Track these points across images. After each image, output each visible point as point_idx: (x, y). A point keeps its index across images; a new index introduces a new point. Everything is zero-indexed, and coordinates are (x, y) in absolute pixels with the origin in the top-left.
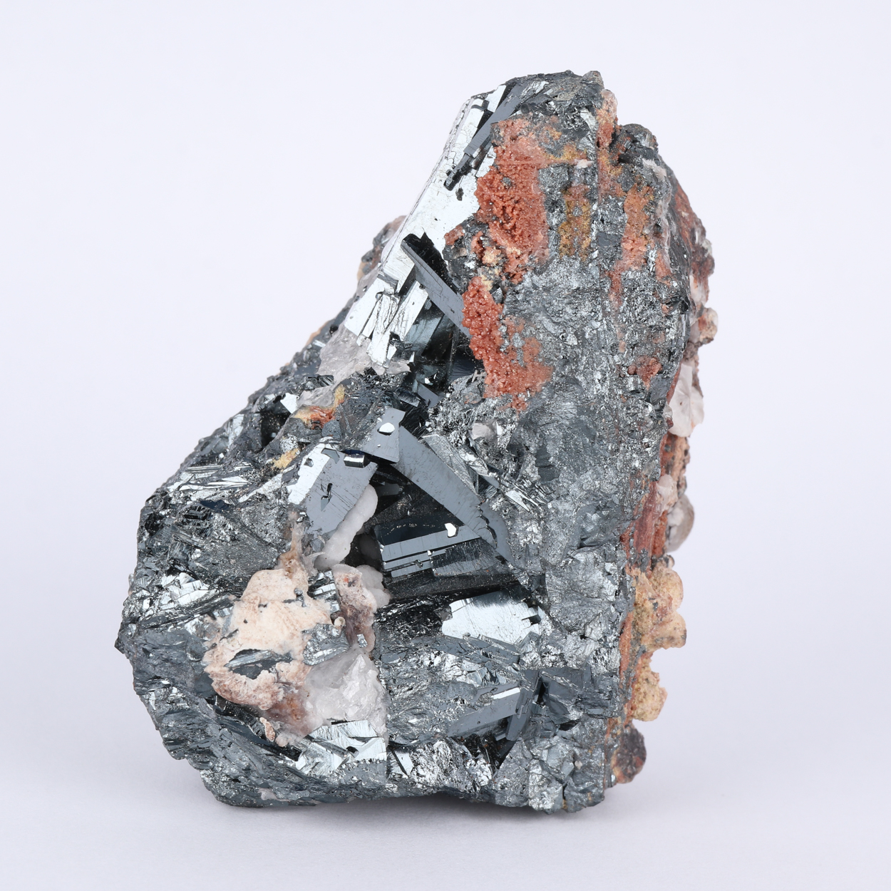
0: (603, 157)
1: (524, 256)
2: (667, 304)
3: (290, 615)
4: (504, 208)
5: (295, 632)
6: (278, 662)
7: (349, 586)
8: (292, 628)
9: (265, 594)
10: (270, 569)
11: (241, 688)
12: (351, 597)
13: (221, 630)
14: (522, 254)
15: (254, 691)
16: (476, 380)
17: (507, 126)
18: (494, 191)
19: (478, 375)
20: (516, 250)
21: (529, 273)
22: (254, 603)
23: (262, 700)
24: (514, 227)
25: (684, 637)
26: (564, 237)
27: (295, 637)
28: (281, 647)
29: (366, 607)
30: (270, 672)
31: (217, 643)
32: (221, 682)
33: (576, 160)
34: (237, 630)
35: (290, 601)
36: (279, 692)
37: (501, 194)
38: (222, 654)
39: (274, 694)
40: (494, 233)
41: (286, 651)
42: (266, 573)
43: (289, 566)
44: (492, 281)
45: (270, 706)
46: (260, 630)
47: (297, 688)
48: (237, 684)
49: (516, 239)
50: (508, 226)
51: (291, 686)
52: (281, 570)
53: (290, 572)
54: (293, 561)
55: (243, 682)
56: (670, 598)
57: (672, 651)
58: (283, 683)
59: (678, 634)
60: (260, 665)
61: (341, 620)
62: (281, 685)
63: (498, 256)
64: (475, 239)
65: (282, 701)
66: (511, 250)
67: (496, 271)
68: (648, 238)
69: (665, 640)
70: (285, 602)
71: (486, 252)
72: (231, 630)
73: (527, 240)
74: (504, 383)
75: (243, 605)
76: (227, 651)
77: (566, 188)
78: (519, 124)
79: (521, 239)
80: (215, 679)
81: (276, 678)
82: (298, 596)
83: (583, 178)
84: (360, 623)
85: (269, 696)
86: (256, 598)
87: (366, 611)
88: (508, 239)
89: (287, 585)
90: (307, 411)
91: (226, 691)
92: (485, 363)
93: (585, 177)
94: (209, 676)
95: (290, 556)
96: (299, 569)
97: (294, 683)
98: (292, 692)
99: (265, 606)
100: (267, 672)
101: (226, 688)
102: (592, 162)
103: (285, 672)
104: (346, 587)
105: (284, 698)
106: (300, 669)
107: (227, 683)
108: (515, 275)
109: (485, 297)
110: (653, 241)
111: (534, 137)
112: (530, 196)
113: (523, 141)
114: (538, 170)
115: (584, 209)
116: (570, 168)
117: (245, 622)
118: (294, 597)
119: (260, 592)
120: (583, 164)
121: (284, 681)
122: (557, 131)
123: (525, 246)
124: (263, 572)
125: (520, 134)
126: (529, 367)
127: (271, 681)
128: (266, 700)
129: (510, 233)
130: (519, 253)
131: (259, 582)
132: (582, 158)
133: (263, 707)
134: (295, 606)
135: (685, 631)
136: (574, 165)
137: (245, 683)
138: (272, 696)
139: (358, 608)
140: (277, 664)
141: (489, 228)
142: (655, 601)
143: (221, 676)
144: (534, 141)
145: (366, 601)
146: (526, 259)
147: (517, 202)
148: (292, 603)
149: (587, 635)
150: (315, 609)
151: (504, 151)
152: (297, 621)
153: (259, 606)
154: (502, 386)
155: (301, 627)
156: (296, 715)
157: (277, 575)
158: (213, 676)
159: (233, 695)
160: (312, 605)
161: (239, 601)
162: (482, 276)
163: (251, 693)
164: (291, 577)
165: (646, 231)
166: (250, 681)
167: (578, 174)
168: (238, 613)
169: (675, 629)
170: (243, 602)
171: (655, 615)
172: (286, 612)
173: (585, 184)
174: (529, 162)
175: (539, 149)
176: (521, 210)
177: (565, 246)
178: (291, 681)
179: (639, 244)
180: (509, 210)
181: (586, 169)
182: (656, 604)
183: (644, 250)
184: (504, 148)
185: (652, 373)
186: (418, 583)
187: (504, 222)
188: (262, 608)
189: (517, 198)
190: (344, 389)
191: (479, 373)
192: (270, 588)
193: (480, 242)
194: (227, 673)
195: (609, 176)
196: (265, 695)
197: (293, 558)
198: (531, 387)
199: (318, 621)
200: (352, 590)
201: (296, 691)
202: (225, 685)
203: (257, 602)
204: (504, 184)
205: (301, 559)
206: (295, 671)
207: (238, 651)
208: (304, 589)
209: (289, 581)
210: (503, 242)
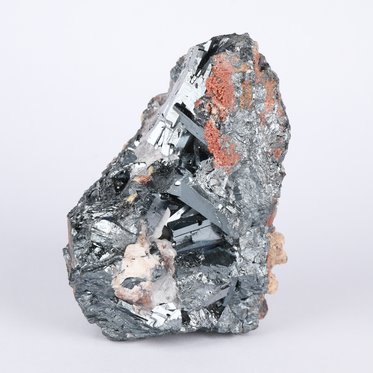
0: (256, 68)
1: (227, 110)
2: (283, 126)
3: (144, 262)
4: (218, 91)
5: (148, 269)
6: (141, 282)
7: (164, 248)
8: (146, 267)
9: (134, 255)
10: (134, 243)
11: (126, 293)
12: (165, 253)
13: (118, 270)
14: (225, 109)
15: (131, 294)
16: (209, 161)
17: (218, 57)
18: (213, 84)
19: (210, 159)
20: (223, 108)
21: (228, 117)
22: (130, 258)
23: (134, 298)
24: (222, 98)
25: (287, 260)
26: (242, 101)
27: (148, 271)
28: (142, 275)
29: (171, 256)
30: (138, 286)
31: (117, 276)
32: (118, 291)
33: (246, 70)
34: (124, 270)
35: (143, 257)
36: (141, 294)
37: (216, 85)
38: (119, 280)
39: (140, 295)
40: (214, 101)
41: (145, 277)
42: (133, 246)
43: (142, 242)
44: (215, 121)
45: (137, 300)
46: (134, 269)
47: (148, 292)
48: (124, 292)
49: (223, 103)
50: (220, 98)
51: (146, 291)
52: (139, 244)
53: (142, 244)
54: (144, 240)
55: (127, 291)
56: (282, 244)
57: (282, 265)
58: (143, 290)
59: (285, 258)
60: (134, 284)
61: (164, 263)
62: (142, 291)
63: (217, 110)
64: (208, 104)
65: (142, 297)
66: (222, 107)
67: (216, 116)
68: (274, 100)
69: (280, 261)
70: (142, 257)
71: (212, 109)
72: (122, 270)
73: (227, 103)
74: (222, 162)
75: (126, 259)
76: (121, 279)
77: (243, 81)
78: (222, 56)
79: (225, 103)
80: (116, 291)
81: (141, 288)
82: (147, 254)
83: (249, 77)
84: (169, 263)
85: (138, 296)
86: (130, 256)
87: (171, 259)
88: (220, 103)
89: (142, 250)
90: (138, 177)
91: (120, 295)
92: (214, 154)
93: (250, 77)
94: (114, 289)
95: (142, 238)
96: (146, 243)
97: (147, 290)
98: (146, 293)
99: (134, 259)
100: (137, 286)
101: (120, 294)
102: (252, 70)
103: (144, 286)
104: (162, 249)
105: (143, 296)
106: (150, 284)
107: (121, 292)
108: (223, 118)
109: (214, 127)
110: (276, 101)
111: (228, 61)
112: (228, 85)
113: (224, 63)
114: (231, 74)
115: (250, 90)
116: (244, 73)
117: (127, 266)
118: (145, 255)
119: (131, 253)
120: (249, 71)
121: (144, 289)
122: (237, 58)
123: (227, 106)
124: (131, 245)
125: (223, 60)
126: (232, 155)
127: (138, 289)
128: (136, 298)
129: (220, 101)
130: (224, 109)
131: (130, 249)
132: (248, 69)
133: (135, 301)
134: (146, 258)
135: (287, 257)
136: (245, 72)
137: (128, 291)
138: (139, 296)
139: (168, 257)
140: (141, 283)
141: (212, 99)
142: (277, 246)
143: (119, 289)
144: (229, 63)
145: (171, 254)
146: (227, 111)
147: (223, 88)
148: (145, 257)
149: (255, 262)
150: (154, 259)
151: (217, 68)
152: (148, 265)
153: (132, 259)
154: (221, 163)
155: (149, 267)
156: (148, 303)
157: (137, 246)
158: (115, 289)
159: (123, 297)
160: (152, 257)
161: (124, 258)
162: (212, 119)
163: (130, 295)
164: (143, 247)
165: (274, 97)
166: (130, 290)
167: (247, 76)
168: (124, 262)
169: (284, 256)
170: (126, 258)
171: (277, 251)
172: (143, 261)
173: (250, 79)
174: (227, 72)
175: (231, 66)
176: (224, 91)
177: (242, 105)
178: (146, 289)
179: (271, 103)
180: (219, 91)
181: (250, 73)
182: (277, 247)
183: (273, 105)
184: (217, 66)
185: (279, 155)
186: (186, 245)
187: (218, 96)
188: (133, 260)
189: (223, 87)
190: (152, 168)
191: (210, 158)
192: (135, 252)
193: (210, 105)
194: (121, 288)
195: (259, 76)
196: (136, 296)
197: (143, 238)
198: (233, 163)
199: (156, 264)
200: (165, 250)
201: (148, 293)
202: (120, 293)
203: (131, 258)
204: (218, 81)
205: (146, 239)
206: (148, 285)
207: (125, 278)
208: (148, 251)
209: (142, 248)
210: (218, 105)
